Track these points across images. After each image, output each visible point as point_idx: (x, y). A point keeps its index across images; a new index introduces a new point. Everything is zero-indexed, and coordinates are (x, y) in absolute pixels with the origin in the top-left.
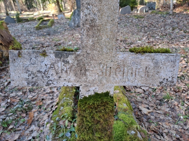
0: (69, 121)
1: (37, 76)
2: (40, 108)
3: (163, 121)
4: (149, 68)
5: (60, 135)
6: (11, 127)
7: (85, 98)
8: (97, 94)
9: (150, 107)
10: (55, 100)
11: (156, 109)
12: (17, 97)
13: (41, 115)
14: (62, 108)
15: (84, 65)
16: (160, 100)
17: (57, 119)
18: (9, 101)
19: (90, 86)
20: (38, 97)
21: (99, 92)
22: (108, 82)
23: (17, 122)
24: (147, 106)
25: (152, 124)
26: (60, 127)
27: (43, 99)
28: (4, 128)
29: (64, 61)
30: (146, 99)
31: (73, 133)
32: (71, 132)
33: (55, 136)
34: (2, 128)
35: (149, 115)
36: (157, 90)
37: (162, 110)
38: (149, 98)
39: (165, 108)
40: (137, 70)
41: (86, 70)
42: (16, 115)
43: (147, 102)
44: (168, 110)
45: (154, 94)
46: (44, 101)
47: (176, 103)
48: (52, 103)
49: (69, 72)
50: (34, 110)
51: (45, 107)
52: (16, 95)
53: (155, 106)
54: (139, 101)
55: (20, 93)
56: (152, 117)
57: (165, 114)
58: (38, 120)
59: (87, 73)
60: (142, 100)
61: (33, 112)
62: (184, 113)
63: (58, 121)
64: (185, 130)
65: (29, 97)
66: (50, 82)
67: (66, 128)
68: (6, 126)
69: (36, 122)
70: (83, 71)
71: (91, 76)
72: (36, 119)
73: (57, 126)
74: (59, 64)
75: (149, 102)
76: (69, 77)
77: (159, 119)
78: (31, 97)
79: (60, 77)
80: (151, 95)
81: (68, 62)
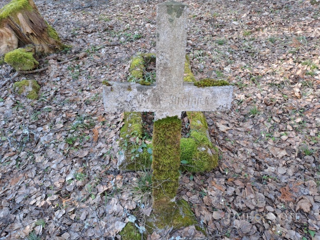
0: (140, 138)
1: (124, 105)
2: (104, 124)
3: (242, 139)
4: (209, 98)
5: (133, 151)
6: (76, 144)
7: (159, 120)
8: (168, 118)
9: (229, 124)
10: (119, 116)
11: (237, 126)
12: (71, 111)
13: (106, 132)
14: (130, 125)
15: (159, 96)
16: (245, 116)
17: (127, 136)
18: (64, 115)
19: (163, 112)
20: (97, 111)
21: (170, 116)
22: (176, 108)
23: (81, 139)
24: (227, 122)
25: (229, 142)
26: (131, 144)
27: (105, 114)
28: (69, 145)
29: (143, 94)
30: (228, 114)
31: (145, 149)
32: (143, 148)
33: (127, 151)
34: (68, 145)
35: (227, 132)
36: (243, 103)
37: (244, 127)
38: (232, 113)
39: (248, 125)
40: (199, 100)
41: (160, 100)
42: (79, 132)
43: (228, 118)
44: (250, 127)
45: (239, 107)
46: (106, 117)
47: (262, 119)
48: (116, 118)
49: (147, 101)
50: (97, 127)
51: (109, 124)
52: (70, 109)
53: (236, 123)
54: (218, 116)
55: (75, 106)
56: (230, 135)
57: (246, 132)
58: (104, 138)
59: (161, 102)
60: (222, 115)
61: (96, 129)
62: (268, 131)
63: (128, 138)
64: (263, 148)
65: (86, 111)
66: (134, 109)
67: (137, 144)
68: (71, 143)
69: (103, 139)
70: (158, 101)
71: (164, 104)
72: (102, 136)
73: (128, 143)
74: (140, 96)
75: (230, 118)
76: (147, 105)
77: (237, 137)
78: (89, 111)
79: (141, 105)
80: (235, 109)
81: (147, 94)
